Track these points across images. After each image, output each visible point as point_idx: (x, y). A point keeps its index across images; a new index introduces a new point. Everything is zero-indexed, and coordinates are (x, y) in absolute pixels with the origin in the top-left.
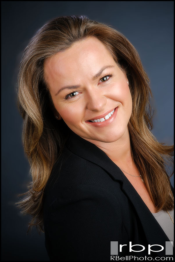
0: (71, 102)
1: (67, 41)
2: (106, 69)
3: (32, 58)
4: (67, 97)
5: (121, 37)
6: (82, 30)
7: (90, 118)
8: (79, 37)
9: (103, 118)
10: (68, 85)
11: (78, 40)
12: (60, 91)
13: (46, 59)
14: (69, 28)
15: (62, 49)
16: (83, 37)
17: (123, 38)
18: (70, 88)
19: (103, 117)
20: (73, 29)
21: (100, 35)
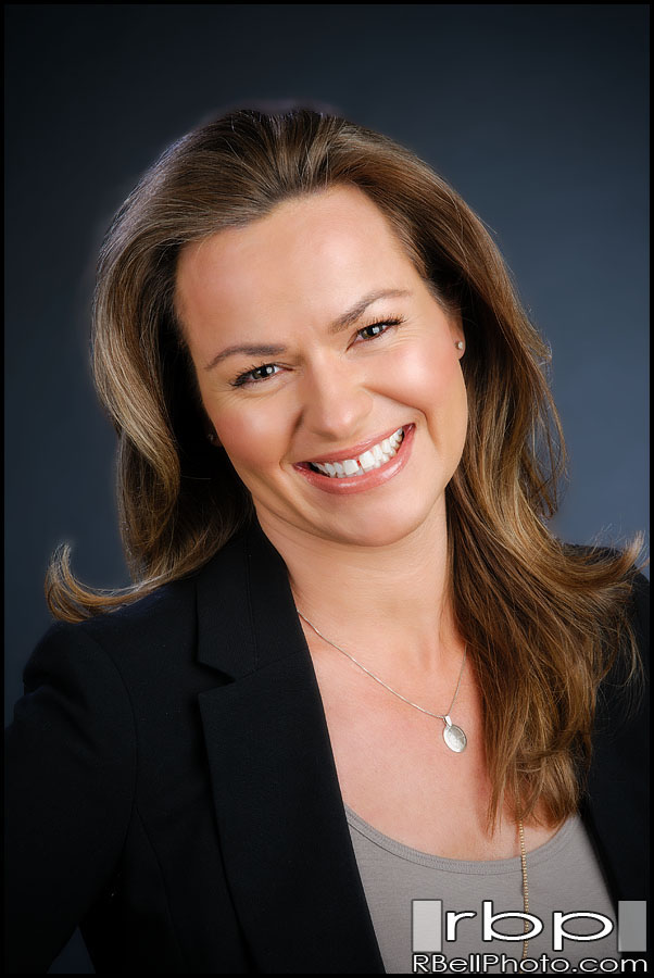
0: (251, 396)
1: (258, 195)
2: (380, 300)
3: (135, 242)
4: (242, 380)
5: (444, 196)
6: (312, 163)
7: (308, 456)
8: (299, 186)
9: (354, 462)
10: (248, 341)
11: (297, 195)
12: (218, 359)
13: (184, 246)
14: (271, 153)
15: (240, 221)
16: (314, 185)
17: (449, 200)
18: (252, 353)
19: (354, 455)
20: (283, 155)
21: (373, 183)
